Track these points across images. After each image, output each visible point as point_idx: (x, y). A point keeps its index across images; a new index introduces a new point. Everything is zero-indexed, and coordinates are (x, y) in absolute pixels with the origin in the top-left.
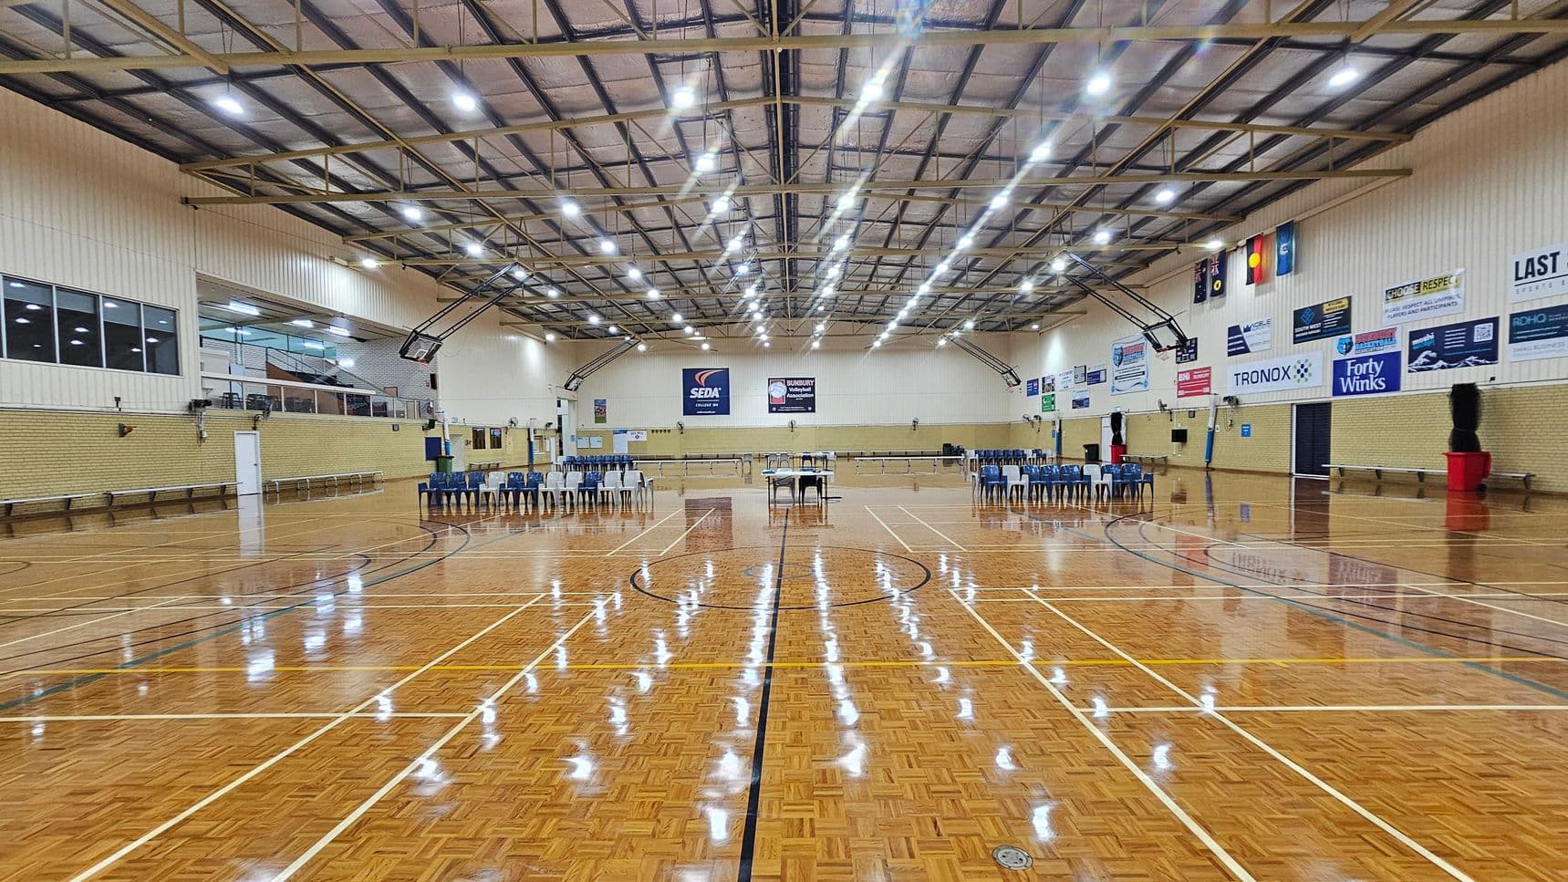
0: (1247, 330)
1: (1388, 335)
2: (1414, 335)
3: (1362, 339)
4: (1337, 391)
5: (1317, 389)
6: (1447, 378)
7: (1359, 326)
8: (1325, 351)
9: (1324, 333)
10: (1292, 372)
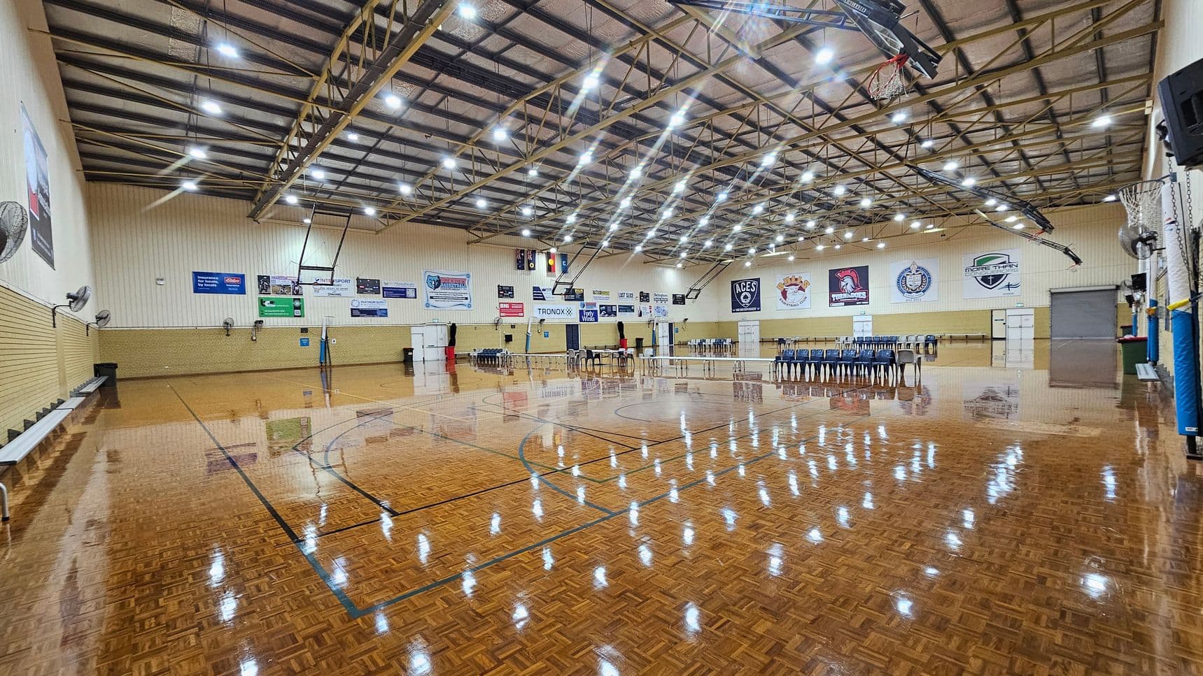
0: (544, 290)
1: (594, 305)
2: (601, 306)
3: (588, 304)
4: (581, 320)
5: (574, 319)
6: (613, 320)
7: (586, 301)
8: (575, 306)
9: (575, 299)
10: (565, 312)
